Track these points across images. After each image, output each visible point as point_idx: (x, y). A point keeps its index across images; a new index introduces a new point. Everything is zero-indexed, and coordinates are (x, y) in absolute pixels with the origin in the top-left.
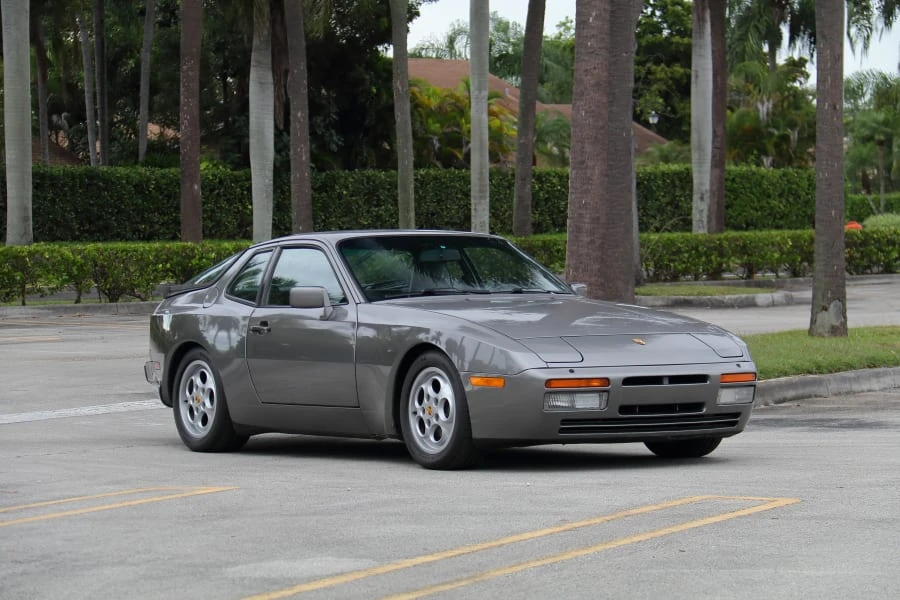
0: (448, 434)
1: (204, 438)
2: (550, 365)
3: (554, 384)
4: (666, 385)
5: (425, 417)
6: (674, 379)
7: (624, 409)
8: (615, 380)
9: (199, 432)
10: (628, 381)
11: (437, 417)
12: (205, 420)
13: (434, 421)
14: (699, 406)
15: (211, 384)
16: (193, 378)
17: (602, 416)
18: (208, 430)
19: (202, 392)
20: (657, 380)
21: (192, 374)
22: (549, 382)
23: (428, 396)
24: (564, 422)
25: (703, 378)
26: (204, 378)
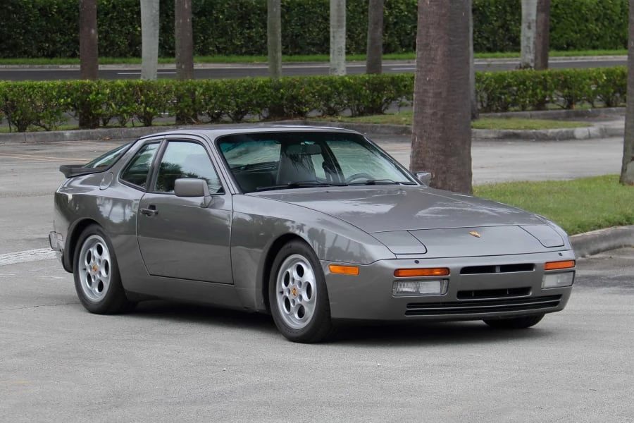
0: (310, 312)
1: (101, 301)
2: (398, 257)
3: (402, 273)
4: (498, 273)
5: (291, 298)
6: (505, 268)
7: (461, 294)
8: (455, 269)
9: (96, 296)
10: (466, 270)
11: (301, 297)
12: (101, 287)
13: (298, 301)
14: (525, 290)
15: (106, 256)
16: (91, 250)
17: (444, 301)
18: (104, 295)
19: (98, 261)
20: (490, 269)
21: (89, 246)
22: (397, 272)
23: (293, 280)
24: (410, 305)
25: (529, 267)
26: (100, 251)
